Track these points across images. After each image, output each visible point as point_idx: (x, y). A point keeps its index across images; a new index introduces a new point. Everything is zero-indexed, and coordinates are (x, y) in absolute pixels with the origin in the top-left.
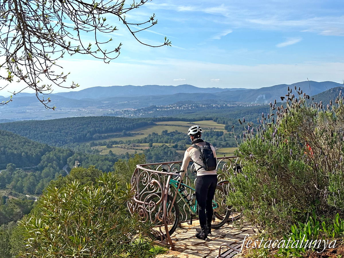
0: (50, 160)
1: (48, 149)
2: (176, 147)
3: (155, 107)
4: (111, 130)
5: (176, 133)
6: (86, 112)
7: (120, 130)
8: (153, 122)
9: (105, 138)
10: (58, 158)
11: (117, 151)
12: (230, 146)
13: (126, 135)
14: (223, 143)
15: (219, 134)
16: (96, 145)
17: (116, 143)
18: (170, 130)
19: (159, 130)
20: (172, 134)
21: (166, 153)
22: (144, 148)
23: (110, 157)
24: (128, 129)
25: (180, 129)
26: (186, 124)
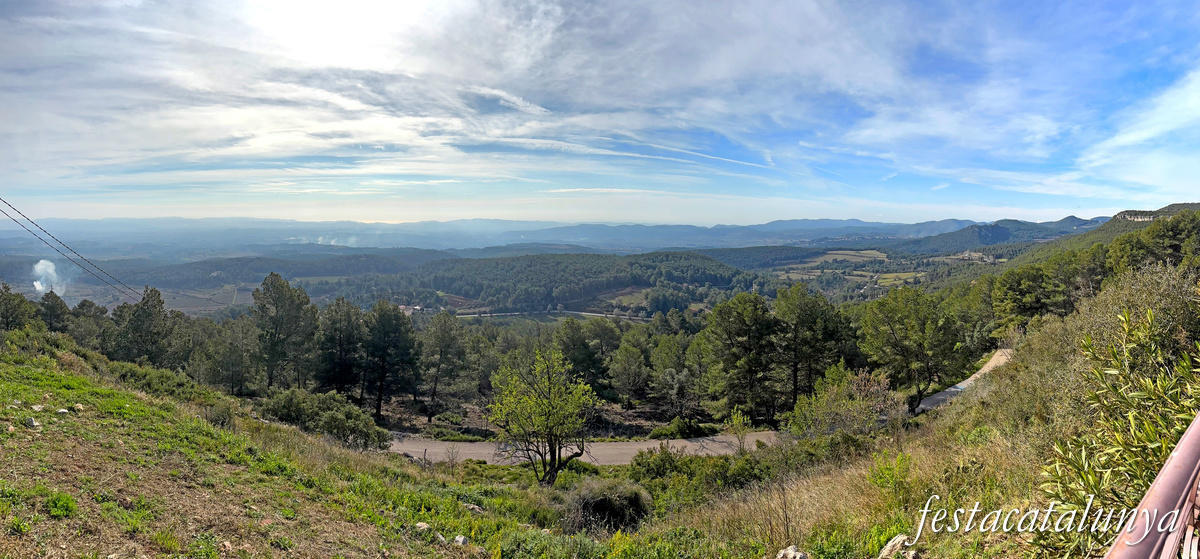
0: (739, 282)
1: (738, 273)
2: (844, 273)
3: (826, 238)
4: (789, 258)
5: (844, 261)
6: (770, 242)
7: (797, 258)
8: (824, 252)
9: (785, 264)
10: (746, 280)
11: (794, 276)
12: (890, 272)
13: (801, 262)
14: (885, 270)
15: (881, 262)
16: (776, 271)
17: (793, 269)
18: (839, 258)
19: (829, 258)
20: (841, 262)
21: (836, 278)
22: (816, 274)
23: (787, 281)
24: (803, 257)
25: (848, 258)
26: (853, 253)
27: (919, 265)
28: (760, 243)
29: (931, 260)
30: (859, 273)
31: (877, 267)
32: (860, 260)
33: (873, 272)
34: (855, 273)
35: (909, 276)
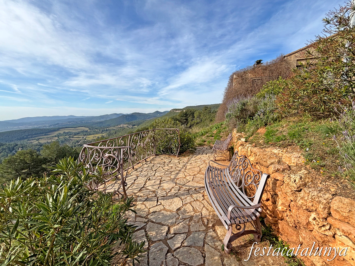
0: (4, 149)
2: (70, 137)
3: (59, 124)
4: (38, 134)
6: (22, 128)
7: (43, 133)
8: (58, 129)
9: (35, 137)
10: (9, 148)
11: (42, 141)
12: (91, 135)
13: (45, 135)
14: (89, 134)
15: (86, 131)
16: (30, 140)
17: (41, 138)
18: (66, 131)
19: (61, 132)
20: (68, 133)
21: (66, 140)
22: (55, 139)
23: (39, 144)
24: (46, 133)
25: (70, 131)
26: (73, 129)
27: (103, 131)
28: (16, 128)
29: (108, 129)
30: (77, 136)
31: (85, 133)
32: (77, 131)
33: (83, 135)
34: (75, 136)
35: (100, 135)
